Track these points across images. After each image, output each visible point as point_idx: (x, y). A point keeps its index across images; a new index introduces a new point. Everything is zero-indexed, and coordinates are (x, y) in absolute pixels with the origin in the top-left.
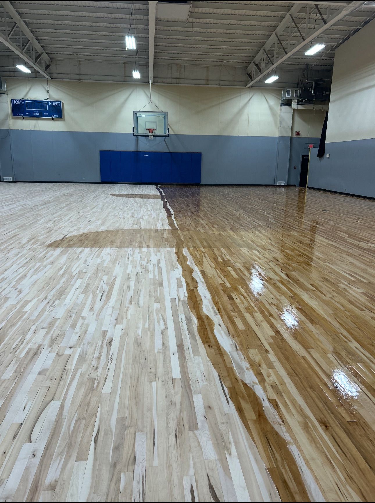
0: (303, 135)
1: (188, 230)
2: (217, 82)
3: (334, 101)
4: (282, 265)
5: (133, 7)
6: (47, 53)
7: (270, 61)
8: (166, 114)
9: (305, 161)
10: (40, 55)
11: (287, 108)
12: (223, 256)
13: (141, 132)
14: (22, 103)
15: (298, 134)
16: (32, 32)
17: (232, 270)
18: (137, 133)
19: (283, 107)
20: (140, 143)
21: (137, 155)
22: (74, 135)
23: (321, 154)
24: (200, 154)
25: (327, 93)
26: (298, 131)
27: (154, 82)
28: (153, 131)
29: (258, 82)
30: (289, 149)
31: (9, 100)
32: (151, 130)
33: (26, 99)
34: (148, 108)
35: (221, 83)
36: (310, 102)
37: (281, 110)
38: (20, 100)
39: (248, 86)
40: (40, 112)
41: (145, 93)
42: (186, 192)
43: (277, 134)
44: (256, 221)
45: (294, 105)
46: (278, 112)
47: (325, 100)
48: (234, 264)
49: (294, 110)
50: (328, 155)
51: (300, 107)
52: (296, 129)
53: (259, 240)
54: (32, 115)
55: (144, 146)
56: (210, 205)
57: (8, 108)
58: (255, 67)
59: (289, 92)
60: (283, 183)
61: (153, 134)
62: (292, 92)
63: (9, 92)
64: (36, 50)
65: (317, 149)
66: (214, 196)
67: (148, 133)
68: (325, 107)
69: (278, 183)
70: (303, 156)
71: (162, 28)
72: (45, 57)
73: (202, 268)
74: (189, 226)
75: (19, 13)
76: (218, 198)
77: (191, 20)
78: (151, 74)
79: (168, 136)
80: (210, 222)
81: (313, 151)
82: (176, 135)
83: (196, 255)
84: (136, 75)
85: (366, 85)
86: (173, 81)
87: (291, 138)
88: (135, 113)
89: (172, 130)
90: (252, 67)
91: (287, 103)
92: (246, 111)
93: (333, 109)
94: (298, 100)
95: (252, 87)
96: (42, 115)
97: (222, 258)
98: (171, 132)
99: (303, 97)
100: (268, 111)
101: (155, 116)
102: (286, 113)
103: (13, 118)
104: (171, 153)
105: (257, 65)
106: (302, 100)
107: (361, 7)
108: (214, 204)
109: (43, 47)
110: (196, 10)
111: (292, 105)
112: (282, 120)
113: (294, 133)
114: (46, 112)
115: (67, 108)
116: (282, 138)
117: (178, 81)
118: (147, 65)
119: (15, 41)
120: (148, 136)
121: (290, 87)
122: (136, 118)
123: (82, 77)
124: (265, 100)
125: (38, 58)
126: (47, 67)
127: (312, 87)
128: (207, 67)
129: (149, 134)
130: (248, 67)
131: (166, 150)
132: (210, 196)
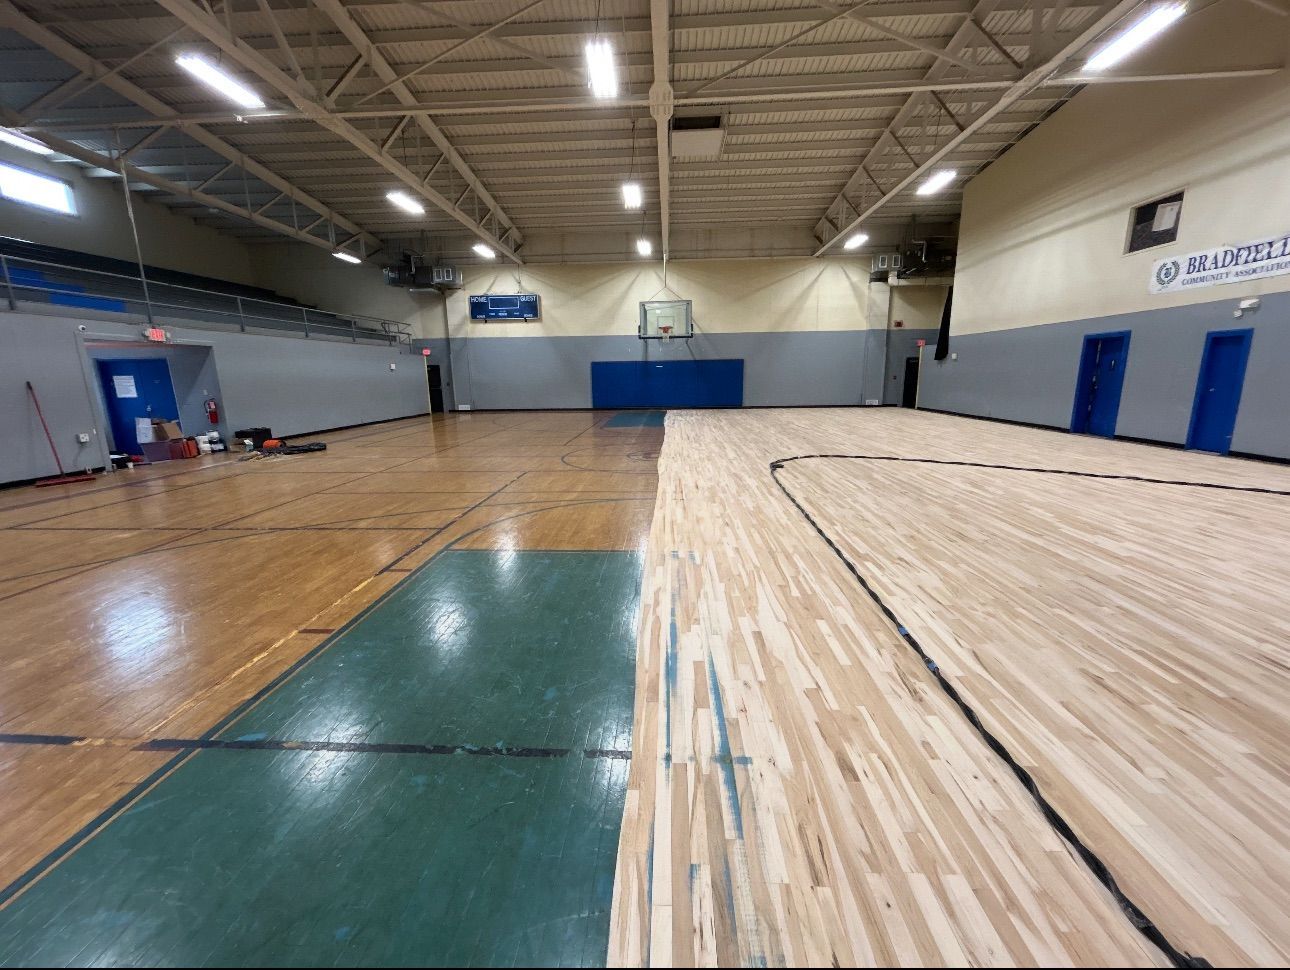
0: (908, 326)
1: (722, 503)
2: (768, 252)
3: (963, 269)
4: (949, 616)
5: (636, 145)
6: (518, 228)
7: (856, 210)
8: (689, 303)
9: (912, 367)
10: (507, 231)
11: (879, 285)
12: (801, 579)
13: (651, 332)
14: (483, 300)
15: (899, 324)
16: (495, 198)
17: (830, 632)
18: (645, 333)
19: (873, 283)
20: (650, 349)
21: (645, 368)
22: (556, 342)
23: (942, 353)
24: (741, 362)
25: (949, 258)
26: (899, 320)
27: (670, 259)
28: (670, 331)
29: (833, 247)
30: (885, 349)
31: (468, 297)
32: (666, 330)
33: (489, 294)
34: (662, 297)
35: (774, 252)
36: (919, 273)
37: (869, 288)
38: (481, 297)
39: (817, 254)
40: (507, 311)
41: (658, 275)
42: (719, 420)
43: (864, 326)
44: (850, 478)
45: (892, 280)
46: (866, 291)
47: (948, 269)
48: (830, 609)
49: (892, 289)
50: (954, 356)
51: (903, 282)
52: (896, 317)
53: (870, 529)
54: (497, 316)
55: (657, 354)
56: (761, 444)
57: (466, 309)
58: (828, 224)
59: (883, 260)
60: (876, 402)
61: (670, 334)
62: (890, 260)
63: (467, 286)
64: (500, 223)
65: (934, 348)
66: (765, 427)
67: (661, 333)
68: (944, 281)
69: (868, 402)
70: (908, 359)
71: (681, 174)
72: (515, 234)
73: (756, 622)
74: (724, 492)
75: (473, 171)
76: (772, 431)
77: (725, 157)
78: (665, 247)
79: (692, 336)
80: (764, 483)
81: (927, 352)
82: (705, 335)
83: (739, 575)
84: (644, 247)
85: (1029, 236)
86: (700, 254)
87: (889, 332)
88: (643, 305)
89: (698, 326)
90: (824, 225)
91: (882, 277)
92: (814, 293)
93: (961, 282)
94: (899, 272)
95: (823, 255)
96: (511, 316)
97: (798, 585)
98: (697, 331)
99: (906, 266)
100: (850, 292)
101: (671, 307)
102: (879, 293)
103: (472, 322)
104: (696, 361)
105: (831, 221)
106: (905, 272)
107: (1040, 85)
108: (768, 442)
109: (511, 219)
110: (734, 139)
111: (890, 280)
112: (872, 305)
113: (893, 324)
114: (516, 311)
115: (546, 305)
116: (872, 332)
117: (707, 254)
118: (660, 234)
119: (470, 213)
120: (661, 338)
121: (885, 252)
122: (644, 313)
123: (566, 258)
124: (844, 276)
125: (503, 234)
126: (518, 247)
127: (921, 250)
128: (752, 229)
129: (664, 335)
130: (818, 226)
131: (690, 358)
132: (759, 428)
